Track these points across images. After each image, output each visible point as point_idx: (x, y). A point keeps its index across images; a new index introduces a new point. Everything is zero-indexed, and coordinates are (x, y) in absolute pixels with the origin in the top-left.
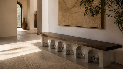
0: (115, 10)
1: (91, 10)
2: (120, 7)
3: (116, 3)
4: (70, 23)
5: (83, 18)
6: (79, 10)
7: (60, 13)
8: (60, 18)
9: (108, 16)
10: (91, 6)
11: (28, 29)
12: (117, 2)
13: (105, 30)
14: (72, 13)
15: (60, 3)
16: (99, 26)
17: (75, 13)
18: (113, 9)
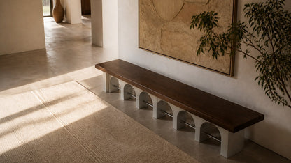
0: (259, 46)
1: (212, 43)
2: (269, 42)
3: (262, 32)
4: (164, 49)
5: (192, 46)
6: (185, 29)
7: (144, 24)
8: (143, 34)
9: (245, 56)
10: (213, 32)
11: (68, 23)
12: (264, 29)
13: (236, 78)
14: (170, 32)
15: (143, 4)
16: (224, 70)
17: (177, 32)
18: (255, 45)
